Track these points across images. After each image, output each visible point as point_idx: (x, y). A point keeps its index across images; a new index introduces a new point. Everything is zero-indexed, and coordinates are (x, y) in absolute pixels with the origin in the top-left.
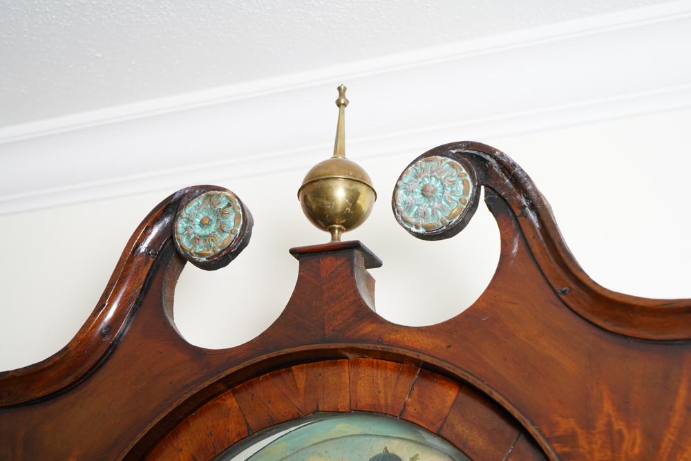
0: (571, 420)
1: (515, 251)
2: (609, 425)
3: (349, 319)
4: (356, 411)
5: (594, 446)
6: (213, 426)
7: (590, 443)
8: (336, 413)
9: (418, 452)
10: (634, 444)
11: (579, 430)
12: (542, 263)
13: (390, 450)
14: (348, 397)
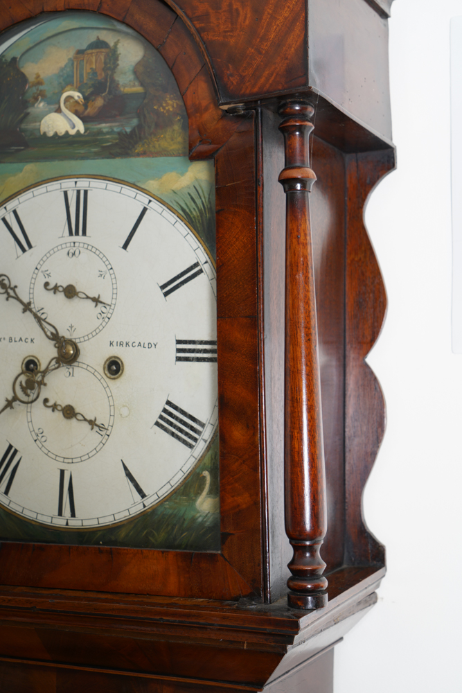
0: (206, 4)
4: (69, 10)
5: (220, 21)
7: (218, 19)
8: (55, 11)
9: (120, 38)
11: (211, 11)
13: (101, 38)
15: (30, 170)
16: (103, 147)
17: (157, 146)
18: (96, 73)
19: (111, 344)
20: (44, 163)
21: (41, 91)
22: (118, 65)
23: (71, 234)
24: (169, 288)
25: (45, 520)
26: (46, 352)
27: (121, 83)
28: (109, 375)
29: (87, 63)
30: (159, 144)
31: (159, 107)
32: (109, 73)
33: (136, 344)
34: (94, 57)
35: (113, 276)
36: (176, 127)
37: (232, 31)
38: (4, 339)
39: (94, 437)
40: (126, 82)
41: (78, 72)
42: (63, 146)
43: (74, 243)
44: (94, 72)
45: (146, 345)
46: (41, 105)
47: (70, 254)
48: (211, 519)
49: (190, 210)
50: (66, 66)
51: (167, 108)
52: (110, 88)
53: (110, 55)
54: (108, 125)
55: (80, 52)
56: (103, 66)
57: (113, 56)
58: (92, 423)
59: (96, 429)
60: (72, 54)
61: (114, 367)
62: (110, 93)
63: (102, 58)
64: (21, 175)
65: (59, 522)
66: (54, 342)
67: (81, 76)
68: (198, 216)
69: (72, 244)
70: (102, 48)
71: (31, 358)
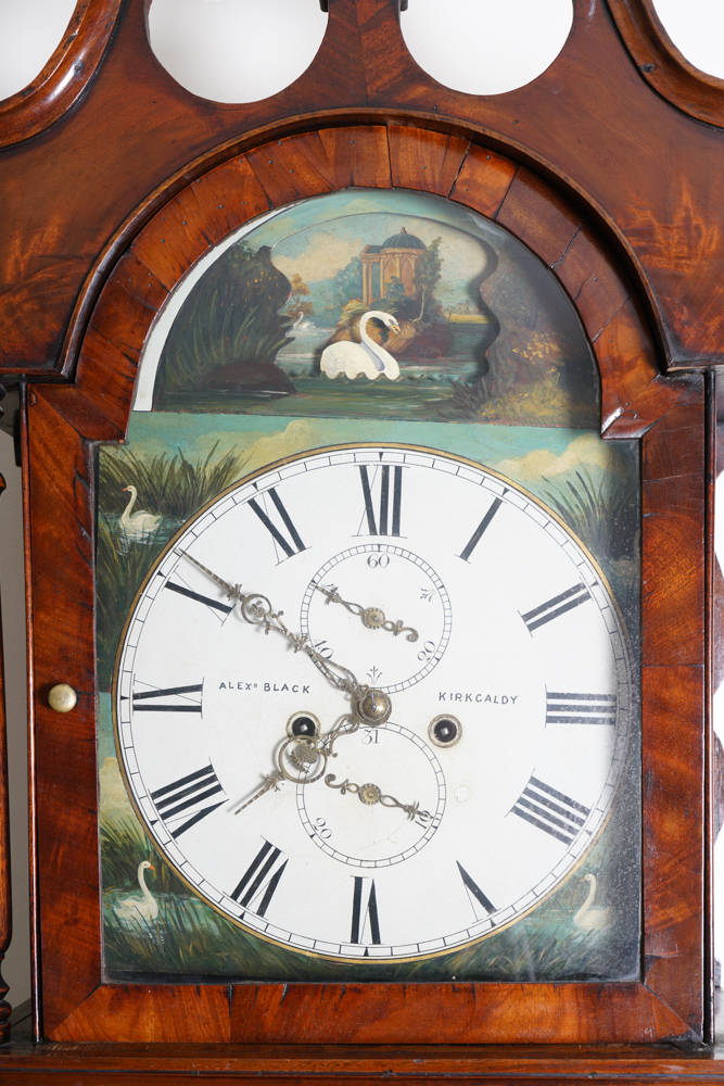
0: (648, 212)
1: (591, 13)
2: (687, 219)
3: (396, 78)
4: (396, 186)
5: (671, 241)
6: (224, 196)
7: (667, 238)
8: (374, 187)
9: (440, 235)
10: (711, 241)
11: (656, 224)
12: (625, 32)
13: (409, 231)
14: (388, 171)
15: (298, 429)
16: (427, 403)
17: (518, 409)
18: (402, 286)
19: (441, 696)
20: (325, 420)
21: (303, 303)
22: (439, 277)
23: (373, 530)
24: (536, 618)
25: (329, 949)
26: (330, 708)
27: (445, 306)
28: (437, 741)
29: (385, 268)
30: (521, 407)
31: (521, 351)
32: (425, 287)
33: (484, 697)
34: (398, 260)
35: (445, 598)
36: (549, 384)
37: (689, 258)
38: (255, 685)
39: (412, 830)
40: (454, 304)
41: (370, 280)
42: (359, 396)
43: (379, 545)
44: (398, 285)
45: (499, 700)
46: (305, 325)
47: (373, 563)
48: (596, 938)
49: (570, 507)
50: (347, 268)
51: (534, 353)
52: (425, 312)
53: (426, 259)
54: (422, 368)
55: (371, 249)
56: (414, 275)
57: (430, 263)
58: (411, 810)
59: (417, 817)
60: (358, 251)
61: (445, 731)
62: (425, 318)
63: (413, 263)
64: (282, 435)
65: (353, 953)
66: (344, 693)
67: (376, 287)
68: (583, 517)
69: (376, 548)
70: (412, 247)
71: (304, 715)
